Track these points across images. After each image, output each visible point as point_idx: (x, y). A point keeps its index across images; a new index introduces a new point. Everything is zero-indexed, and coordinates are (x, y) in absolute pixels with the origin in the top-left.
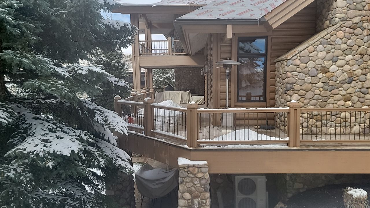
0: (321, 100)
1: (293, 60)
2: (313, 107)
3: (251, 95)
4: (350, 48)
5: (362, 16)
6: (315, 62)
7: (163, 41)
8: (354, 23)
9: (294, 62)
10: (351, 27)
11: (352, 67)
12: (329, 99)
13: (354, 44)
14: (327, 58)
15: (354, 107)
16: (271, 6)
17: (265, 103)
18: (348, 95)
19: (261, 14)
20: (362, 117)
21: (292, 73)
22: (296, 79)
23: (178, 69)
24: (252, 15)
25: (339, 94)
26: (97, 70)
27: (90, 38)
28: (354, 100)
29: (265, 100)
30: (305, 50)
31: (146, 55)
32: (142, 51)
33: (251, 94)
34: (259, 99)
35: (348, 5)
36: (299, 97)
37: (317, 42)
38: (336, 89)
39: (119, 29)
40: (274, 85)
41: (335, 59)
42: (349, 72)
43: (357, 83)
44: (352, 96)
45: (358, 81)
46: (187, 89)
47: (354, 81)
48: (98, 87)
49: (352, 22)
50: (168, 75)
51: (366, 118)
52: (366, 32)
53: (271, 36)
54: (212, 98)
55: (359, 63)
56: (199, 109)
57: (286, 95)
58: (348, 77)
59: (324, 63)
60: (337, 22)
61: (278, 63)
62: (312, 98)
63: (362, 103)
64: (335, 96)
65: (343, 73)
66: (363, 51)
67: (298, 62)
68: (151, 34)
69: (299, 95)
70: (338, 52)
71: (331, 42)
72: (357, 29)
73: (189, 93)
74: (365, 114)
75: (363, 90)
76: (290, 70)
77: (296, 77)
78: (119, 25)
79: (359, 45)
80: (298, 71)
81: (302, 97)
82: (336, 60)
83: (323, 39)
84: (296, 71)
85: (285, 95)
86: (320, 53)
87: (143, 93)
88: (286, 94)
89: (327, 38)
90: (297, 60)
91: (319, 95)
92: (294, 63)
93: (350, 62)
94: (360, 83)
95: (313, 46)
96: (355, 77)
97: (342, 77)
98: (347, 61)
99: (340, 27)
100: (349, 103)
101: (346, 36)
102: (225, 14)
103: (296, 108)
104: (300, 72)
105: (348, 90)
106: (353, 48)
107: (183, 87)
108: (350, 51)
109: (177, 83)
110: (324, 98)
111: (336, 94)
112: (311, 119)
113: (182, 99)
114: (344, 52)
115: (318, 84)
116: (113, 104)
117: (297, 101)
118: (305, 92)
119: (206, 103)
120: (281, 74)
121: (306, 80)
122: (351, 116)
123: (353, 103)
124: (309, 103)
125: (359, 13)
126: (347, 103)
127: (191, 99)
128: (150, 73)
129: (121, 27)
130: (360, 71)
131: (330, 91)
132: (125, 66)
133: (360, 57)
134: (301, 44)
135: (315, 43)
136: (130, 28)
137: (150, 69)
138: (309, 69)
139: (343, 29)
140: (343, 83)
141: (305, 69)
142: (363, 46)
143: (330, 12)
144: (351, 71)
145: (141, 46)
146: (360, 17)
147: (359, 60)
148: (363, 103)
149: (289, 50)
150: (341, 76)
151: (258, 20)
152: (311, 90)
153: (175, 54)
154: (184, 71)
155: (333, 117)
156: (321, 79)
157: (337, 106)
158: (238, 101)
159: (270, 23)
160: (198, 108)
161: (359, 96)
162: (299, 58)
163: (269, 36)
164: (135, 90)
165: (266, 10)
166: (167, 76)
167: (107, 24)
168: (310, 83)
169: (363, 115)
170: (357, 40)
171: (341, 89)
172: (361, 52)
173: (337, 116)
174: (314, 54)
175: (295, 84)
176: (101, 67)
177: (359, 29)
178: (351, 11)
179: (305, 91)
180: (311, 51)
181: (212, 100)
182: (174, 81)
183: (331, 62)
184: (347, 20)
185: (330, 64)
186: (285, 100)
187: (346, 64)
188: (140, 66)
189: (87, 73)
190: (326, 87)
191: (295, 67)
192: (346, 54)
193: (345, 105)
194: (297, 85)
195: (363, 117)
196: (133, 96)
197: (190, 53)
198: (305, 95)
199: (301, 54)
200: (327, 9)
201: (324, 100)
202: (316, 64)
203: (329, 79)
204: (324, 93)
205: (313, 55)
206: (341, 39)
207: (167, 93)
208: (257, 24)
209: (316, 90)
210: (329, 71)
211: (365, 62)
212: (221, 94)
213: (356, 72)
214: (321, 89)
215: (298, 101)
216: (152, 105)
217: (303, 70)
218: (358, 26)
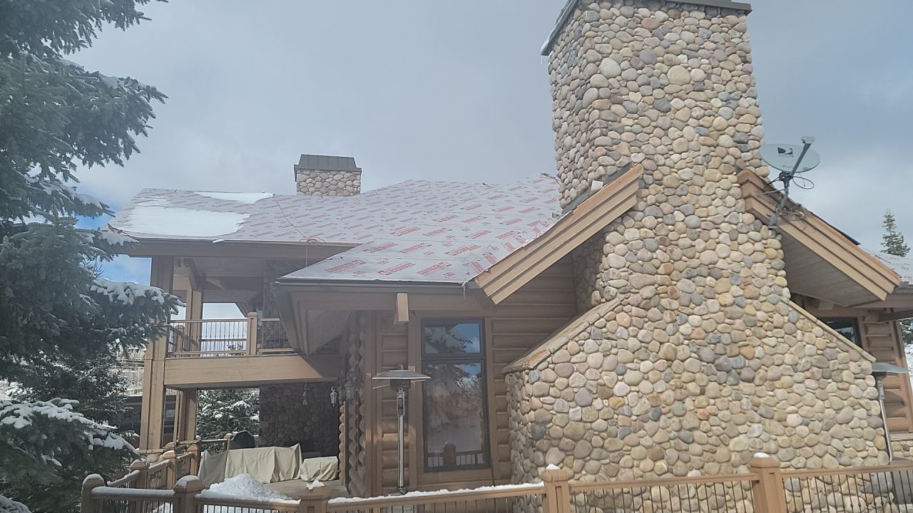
0: (607, 461)
1: (541, 371)
2: (593, 477)
3: (455, 451)
4: (645, 347)
5: (656, 285)
6: (583, 374)
7: (234, 321)
8: (644, 297)
9: (543, 375)
10: (641, 305)
11: (655, 385)
12: (623, 456)
13: (650, 339)
14: (605, 366)
15: (672, 473)
16: (487, 257)
17: (489, 471)
18: (658, 447)
19: (468, 274)
20: (691, 495)
21: (541, 399)
22: (551, 412)
23: (269, 389)
24: (450, 275)
25: (639, 444)
26: (60, 416)
27: (42, 325)
28: (670, 458)
29: (488, 463)
30: (561, 350)
31: (185, 356)
32: (175, 345)
33: (455, 448)
34: (474, 463)
35: (628, 264)
36: (562, 455)
37: (582, 334)
38: (633, 434)
39: (132, 303)
40: (507, 427)
41: (620, 368)
42: (651, 395)
43: (669, 418)
44: (665, 449)
45: (671, 414)
46: (293, 439)
47: (665, 414)
48: (50, 459)
49: (641, 295)
50: (238, 403)
51: (700, 497)
52: (668, 316)
53: (490, 317)
54: (360, 463)
55: (667, 377)
56: (331, 501)
57: (534, 451)
58: (652, 407)
59: (601, 377)
60: (614, 295)
61: (511, 376)
62: (589, 456)
63: (686, 463)
64: (633, 449)
65: (641, 397)
66: (668, 352)
67: (550, 375)
68: (202, 303)
69: (561, 450)
70: (624, 355)
71: (608, 333)
72: (653, 309)
73: (297, 451)
74: (697, 488)
75: (683, 434)
76: (536, 393)
77: (550, 407)
78: (131, 295)
79: (661, 341)
80: (554, 395)
81: (568, 453)
82: (623, 371)
83: (593, 327)
84: (548, 395)
85: (531, 450)
86: (592, 357)
87: (168, 461)
88: (534, 449)
89: (600, 326)
90: (549, 369)
91: (602, 447)
92: (543, 378)
93: (650, 374)
94: (675, 419)
95: (577, 342)
96: (663, 405)
97: (640, 408)
98: (644, 373)
99: (621, 304)
100: (662, 464)
101: (634, 323)
102: (391, 271)
103: (560, 484)
104: (558, 396)
105: (656, 435)
106: (650, 346)
107: (280, 436)
108: (646, 352)
109: (266, 424)
110: (613, 454)
111: (634, 444)
112: (591, 506)
113: (277, 469)
114: (636, 353)
115: (596, 422)
116: (64, 496)
117: (557, 465)
118: (574, 443)
119: (342, 475)
120: (519, 402)
121: (571, 415)
122: (671, 494)
123: (669, 464)
124: (583, 468)
125: (650, 279)
126: (658, 463)
127: (301, 466)
128: (191, 401)
129: (138, 299)
130: (670, 392)
131: (622, 439)
132: (118, 384)
133: (666, 365)
134: (554, 336)
135: (578, 334)
136: (162, 300)
137: (190, 392)
138: (575, 390)
139: (625, 308)
140: (643, 418)
141: (566, 390)
142: (668, 342)
143: (598, 276)
144: (655, 394)
145: (171, 333)
146: (653, 287)
147: (666, 371)
148: (689, 464)
149: (531, 347)
150: (639, 405)
151: (463, 285)
152: (585, 437)
153: (264, 353)
154: (285, 394)
155: (636, 499)
156: (601, 411)
157: (641, 473)
158: (427, 469)
159: (489, 292)
160: (330, 498)
161: (678, 448)
162: (551, 366)
163: (487, 317)
164: (144, 451)
165: (477, 265)
166: (235, 405)
167: (98, 292)
168: (581, 420)
169: (692, 491)
170: (656, 330)
171: (642, 432)
172: (665, 354)
173: (643, 495)
174: (580, 358)
175: (551, 424)
176: (71, 404)
177: (656, 309)
178: (635, 275)
179: (571, 439)
180: (573, 352)
181: (361, 471)
182: (256, 417)
183: (614, 374)
184: (630, 292)
185: (613, 379)
186: (533, 462)
187: (643, 378)
188: (165, 386)
189: (30, 423)
190: (612, 429)
191: (547, 385)
192: (641, 358)
193: (655, 469)
194: (554, 427)
195: (694, 497)
196: (137, 471)
197: (304, 348)
198: (573, 449)
199: (555, 358)
200: (592, 269)
201: (612, 460)
202: (588, 379)
203: (617, 412)
204: (610, 443)
205: (578, 360)
206: (626, 328)
207: (236, 455)
208: (462, 295)
209: (595, 437)
210: (613, 395)
211: (676, 376)
212: (385, 452)
213: (663, 397)
214: (604, 434)
215: (561, 465)
216: (198, 495)
217: (563, 393)
218: (652, 303)
